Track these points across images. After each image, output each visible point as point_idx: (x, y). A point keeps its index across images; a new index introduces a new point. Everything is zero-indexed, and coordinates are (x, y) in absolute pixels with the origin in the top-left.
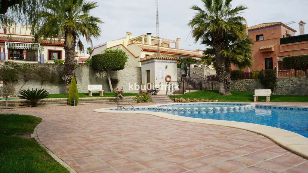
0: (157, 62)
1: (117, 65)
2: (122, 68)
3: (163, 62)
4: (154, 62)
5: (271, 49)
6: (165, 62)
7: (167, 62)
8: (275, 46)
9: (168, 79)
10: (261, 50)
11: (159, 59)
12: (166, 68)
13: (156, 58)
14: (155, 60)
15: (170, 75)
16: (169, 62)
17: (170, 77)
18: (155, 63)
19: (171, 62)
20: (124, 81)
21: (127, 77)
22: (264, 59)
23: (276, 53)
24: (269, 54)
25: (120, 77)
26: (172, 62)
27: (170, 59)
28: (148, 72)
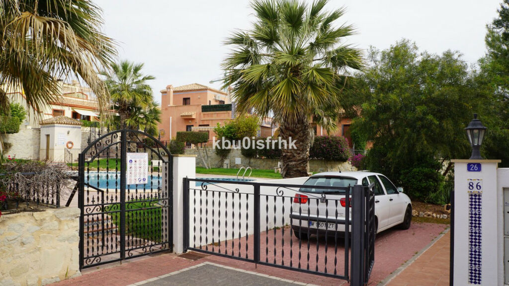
0: (58, 126)
1: (10, 129)
2: (16, 131)
3: (65, 127)
4: (54, 126)
5: (191, 116)
6: (67, 127)
7: (69, 127)
8: (196, 114)
9: (70, 145)
10: (181, 116)
11: (60, 123)
12: (68, 133)
13: (57, 123)
14: (55, 125)
15: (73, 142)
16: (72, 127)
17: (72, 143)
18: (55, 128)
19: (74, 127)
20: (19, 146)
21: (23, 140)
22: (186, 127)
23: (197, 121)
24: (190, 121)
25: (14, 140)
26: (76, 127)
27: (73, 123)
28: (48, 136)
